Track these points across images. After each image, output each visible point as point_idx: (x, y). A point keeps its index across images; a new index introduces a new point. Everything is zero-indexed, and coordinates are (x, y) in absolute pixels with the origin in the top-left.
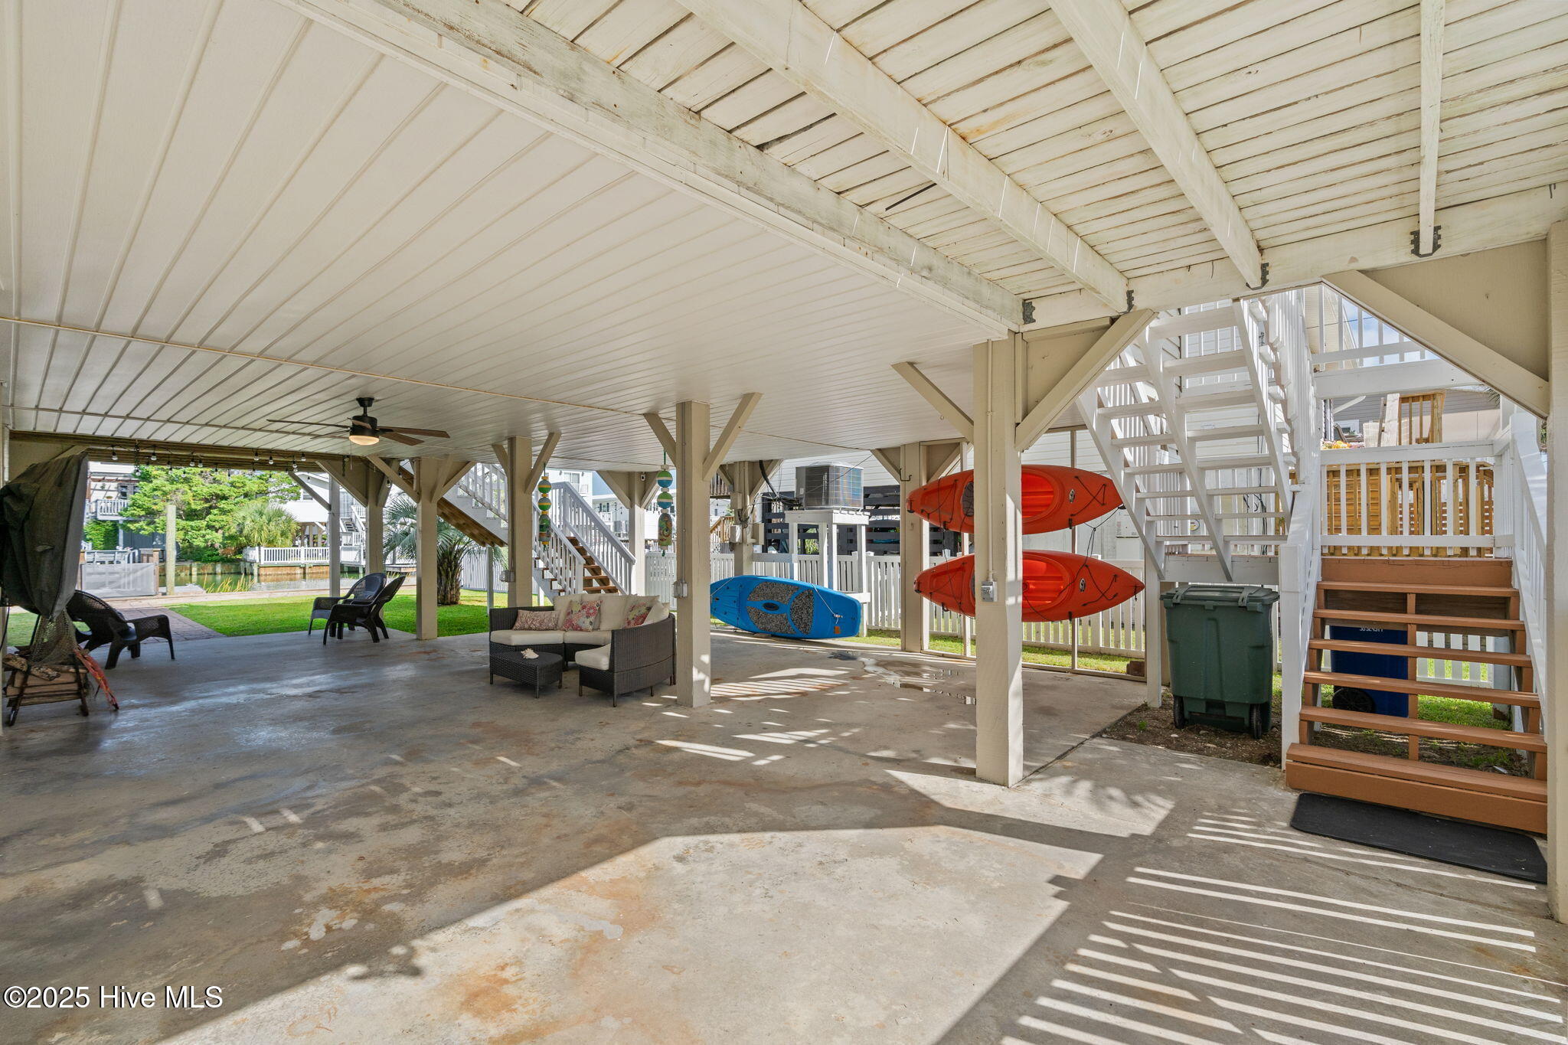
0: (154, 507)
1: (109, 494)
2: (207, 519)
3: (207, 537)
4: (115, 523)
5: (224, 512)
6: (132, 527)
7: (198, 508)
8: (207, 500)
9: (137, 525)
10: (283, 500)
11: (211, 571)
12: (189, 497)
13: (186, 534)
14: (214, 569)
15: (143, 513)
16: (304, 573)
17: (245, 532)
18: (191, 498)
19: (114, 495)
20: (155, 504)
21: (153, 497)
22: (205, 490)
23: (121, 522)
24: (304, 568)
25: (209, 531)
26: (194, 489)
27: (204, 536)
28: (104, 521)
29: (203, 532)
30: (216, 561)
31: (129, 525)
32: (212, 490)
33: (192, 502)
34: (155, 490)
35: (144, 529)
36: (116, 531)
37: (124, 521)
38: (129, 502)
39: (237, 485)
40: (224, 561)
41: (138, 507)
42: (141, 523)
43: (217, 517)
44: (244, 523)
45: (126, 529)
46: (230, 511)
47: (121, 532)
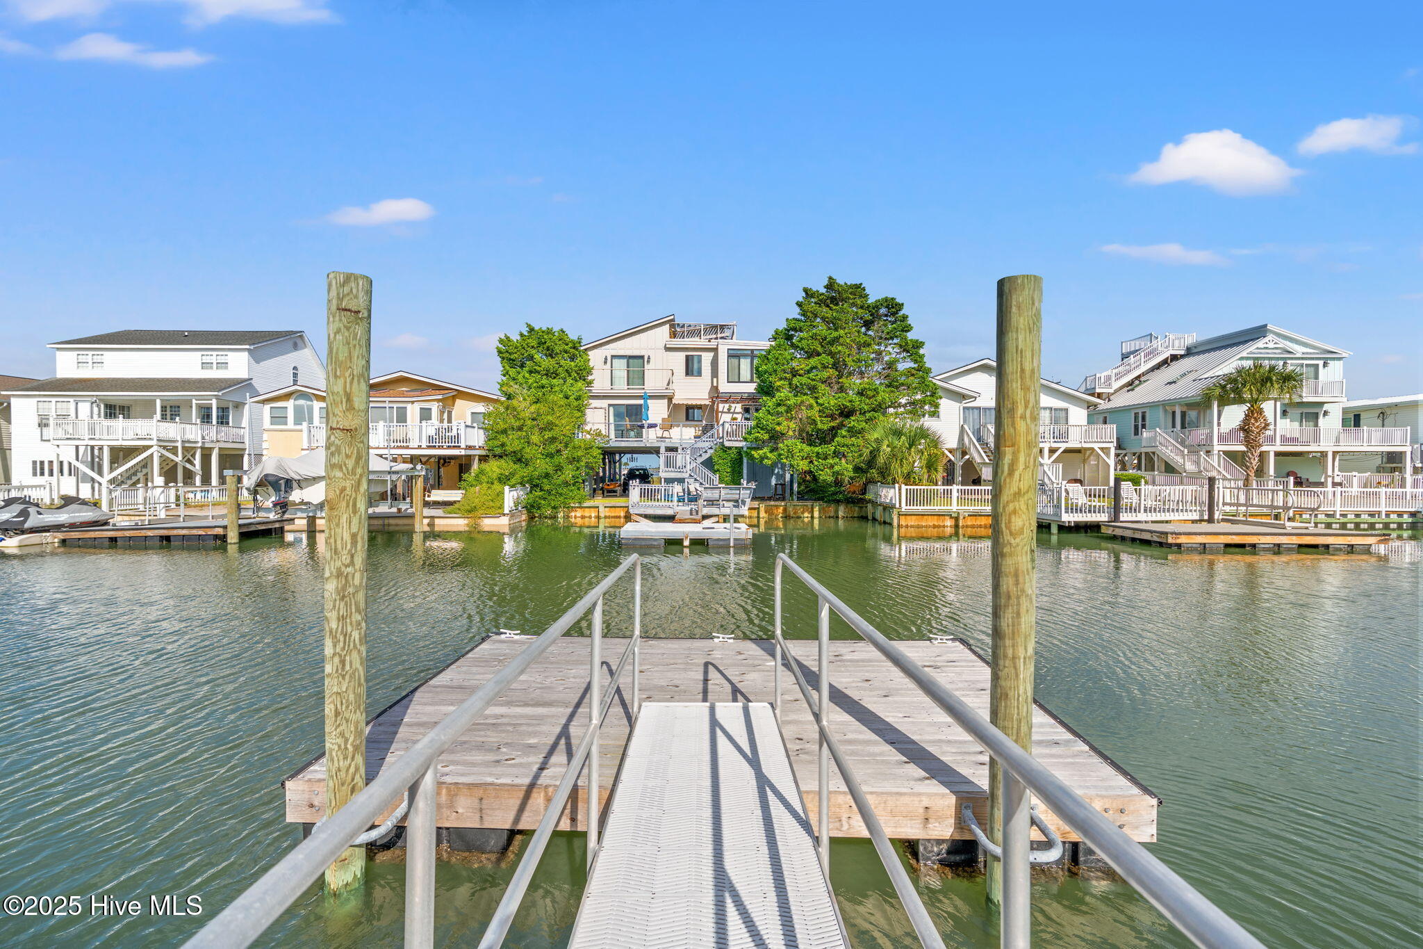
0: (778, 428)
1: (735, 415)
2: (835, 443)
3: (837, 468)
4: (739, 449)
5: (853, 432)
6: (755, 454)
7: (825, 427)
8: (832, 417)
9: (761, 452)
11: (832, 514)
12: (814, 413)
13: (812, 463)
14: (837, 511)
15: (767, 436)
16: (957, 526)
17: (881, 460)
18: (817, 415)
19: (739, 417)
20: (779, 424)
21: (779, 414)
22: (833, 403)
23: (745, 449)
24: (957, 519)
25: (837, 460)
26: (820, 401)
27: (832, 467)
28: (730, 448)
29: (830, 461)
30: (838, 502)
31: (753, 452)
32: (841, 403)
33: (818, 419)
34: (779, 405)
35: (767, 458)
36: (741, 459)
37: (748, 448)
38: (753, 423)
40: (850, 501)
41: (762, 429)
42: (765, 450)
43: (848, 441)
44: (878, 450)
45: (751, 458)
46: (861, 431)
47: (745, 460)
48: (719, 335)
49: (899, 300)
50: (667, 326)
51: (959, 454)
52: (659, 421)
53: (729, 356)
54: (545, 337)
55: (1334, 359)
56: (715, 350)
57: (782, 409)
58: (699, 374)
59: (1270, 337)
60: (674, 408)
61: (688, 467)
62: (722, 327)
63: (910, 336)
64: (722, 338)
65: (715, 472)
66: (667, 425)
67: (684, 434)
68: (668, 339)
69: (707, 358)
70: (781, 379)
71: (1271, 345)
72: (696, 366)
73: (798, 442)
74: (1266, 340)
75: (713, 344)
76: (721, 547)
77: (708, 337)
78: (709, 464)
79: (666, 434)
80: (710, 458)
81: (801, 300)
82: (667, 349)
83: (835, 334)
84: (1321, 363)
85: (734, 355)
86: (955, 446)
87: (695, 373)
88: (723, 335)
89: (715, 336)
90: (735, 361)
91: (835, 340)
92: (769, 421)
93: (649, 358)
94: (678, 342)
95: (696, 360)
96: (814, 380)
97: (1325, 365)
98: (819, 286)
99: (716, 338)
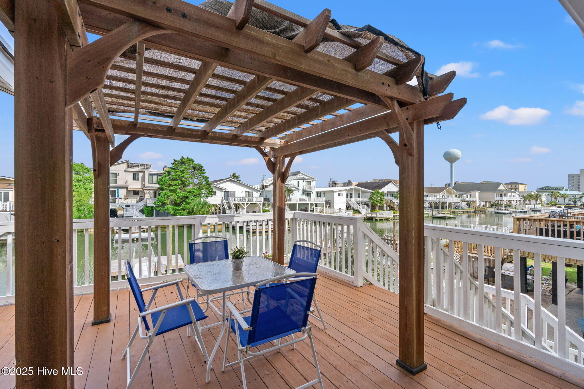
0: (165, 202)
1: (151, 195)
2: (182, 206)
4: (152, 207)
5: (187, 203)
7: (179, 202)
8: (182, 199)
9: (159, 208)
10: (207, 197)
12: (176, 198)
13: (175, 212)
15: (161, 204)
17: (194, 211)
20: (165, 200)
22: (181, 195)
23: (154, 207)
25: (182, 211)
26: (178, 194)
28: (149, 206)
29: (180, 211)
32: (184, 195)
33: (177, 199)
35: (161, 210)
36: (153, 209)
38: (157, 199)
39: (192, 192)
41: (160, 201)
42: (161, 208)
43: (185, 206)
44: (194, 208)
45: (156, 209)
46: (189, 203)
47: (154, 210)
48: (145, 167)
49: (202, 165)
50: (126, 164)
51: (221, 205)
52: (123, 197)
53: (149, 175)
54: (76, 167)
55: (314, 180)
56: (144, 172)
57: (166, 196)
58: (138, 180)
59: (300, 174)
60: (128, 192)
61: (134, 212)
62: (147, 165)
63: (205, 175)
64: (146, 168)
65: (143, 214)
66: (126, 198)
67: (133, 201)
68: (126, 168)
69: (141, 175)
70: (166, 187)
71: (301, 176)
72: (137, 177)
73: (171, 206)
74: (300, 175)
75: (143, 170)
76: (146, 240)
77: (141, 167)
78: (142, 211)
79: (126, 201)
80: (142, 209)
81: (173, 162)
82: (125, 171)
83: (183, 175)
84: (311, 181)
85: (151, 175)
86: (220, 203)
87: (137, 179)
88: (147, 167)
89: (144, 167)
90: (151, 177)
91: (183, 177)
92: (161, 199)
93: (118, 174)
94: (130, 169)
95: (137, 175)
96: (176, 188)
97: (312, 182)
98: (179, 159)
99: (144, 168)
